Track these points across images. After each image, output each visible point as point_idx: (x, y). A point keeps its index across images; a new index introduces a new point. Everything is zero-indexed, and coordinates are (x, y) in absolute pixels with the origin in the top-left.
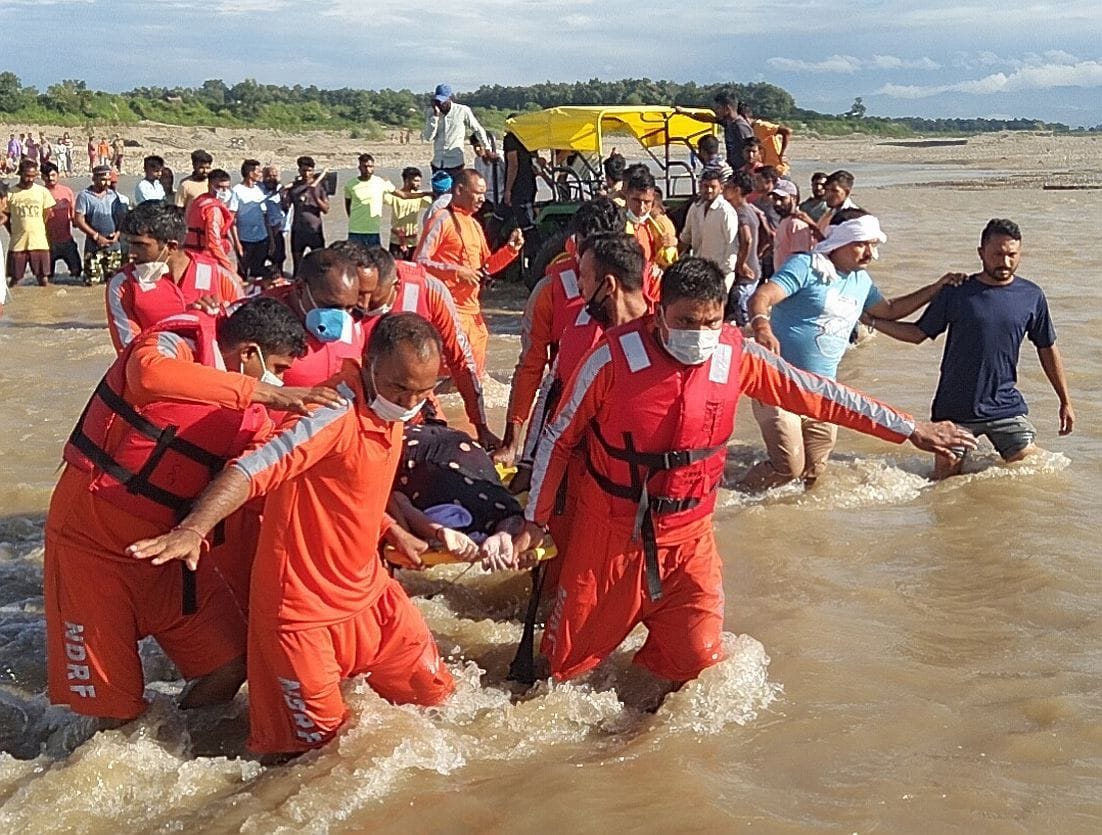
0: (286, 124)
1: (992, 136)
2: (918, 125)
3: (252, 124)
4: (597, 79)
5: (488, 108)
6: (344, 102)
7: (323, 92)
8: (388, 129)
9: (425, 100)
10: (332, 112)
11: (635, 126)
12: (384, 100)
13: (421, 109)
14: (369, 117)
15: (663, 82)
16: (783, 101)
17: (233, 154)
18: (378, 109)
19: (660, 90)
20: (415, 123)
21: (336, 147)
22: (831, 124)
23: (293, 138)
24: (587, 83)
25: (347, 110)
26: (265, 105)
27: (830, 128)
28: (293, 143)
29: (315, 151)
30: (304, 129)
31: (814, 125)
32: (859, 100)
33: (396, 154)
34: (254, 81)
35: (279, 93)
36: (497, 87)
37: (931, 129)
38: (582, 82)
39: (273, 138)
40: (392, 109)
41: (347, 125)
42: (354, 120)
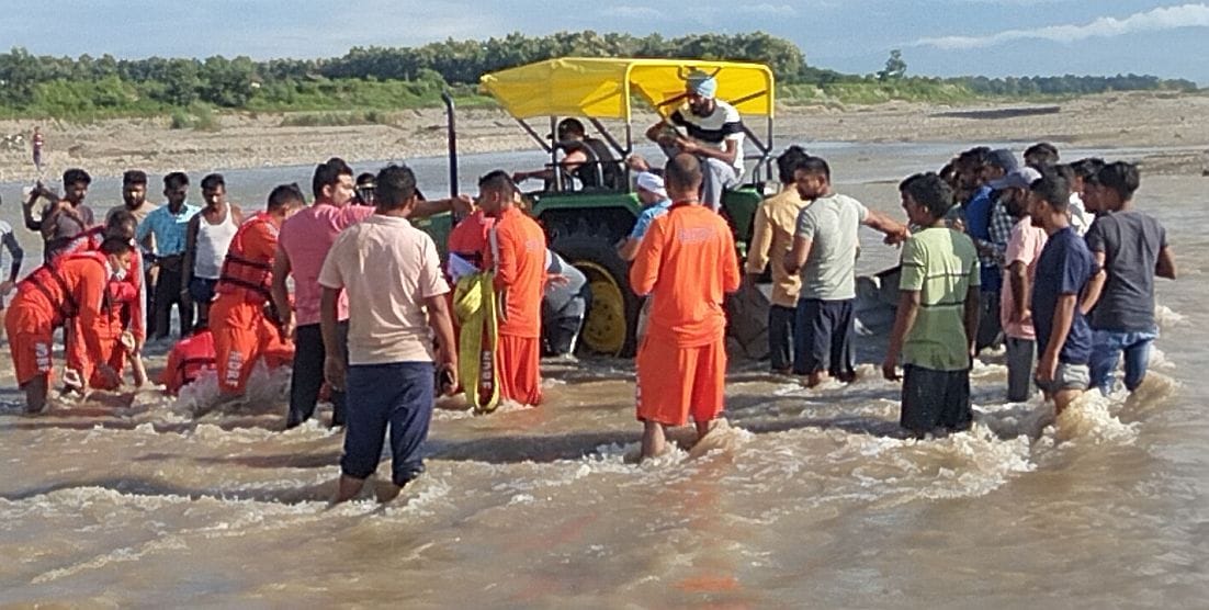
0: (73, 111)
1: (1095, 99)
2: (982, 87)
3: (23, 114)
4: (517, 34)
5: (364, 78)
6: (154, 76)
7: (123, 63)
8: (221, 113)
9: (272, 70)
10: (140, 92)
11: (648, 89)
12: (213, 71)
13: (268, 82)
14: (193, 98)
15: (615, 35)
16: (788, 58)
17: (8, 157)
18: (206, 83)
19: (610, 46)
20: (259, 104)
21: (154, 141)
22: (858, 89)
23: (86, 131)
24: (504, 40)
25: (161, 88)
26: (42, 85)
27: (858, 95)
28: (91, 138)
29: (124, 149)
30: (98, 117)
31: (834, 90)
32: (896, 53)
33: (246, 149)
34: (25, 53)
35: (59, 67)
36: (372, 50)
37: (999, 92)
38: (497, 39)
39: (54, 132)
40: (226, 85)
41: (161, 109)
42: (171, 102)
